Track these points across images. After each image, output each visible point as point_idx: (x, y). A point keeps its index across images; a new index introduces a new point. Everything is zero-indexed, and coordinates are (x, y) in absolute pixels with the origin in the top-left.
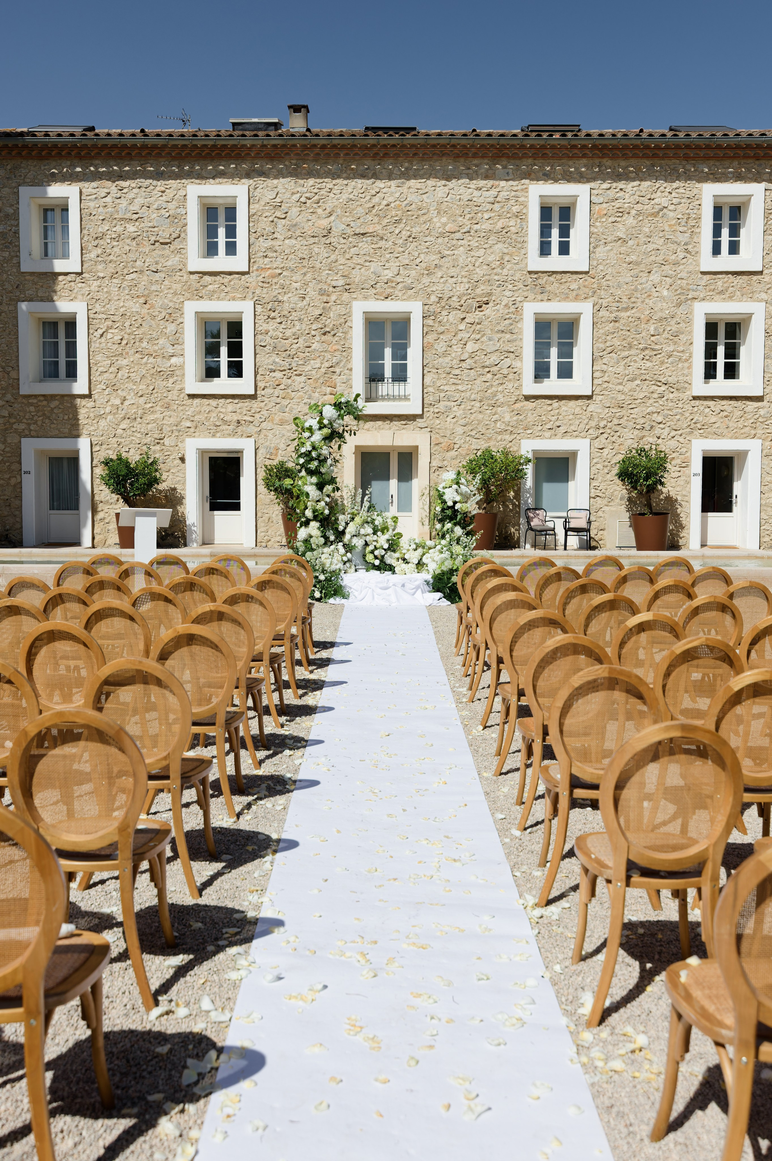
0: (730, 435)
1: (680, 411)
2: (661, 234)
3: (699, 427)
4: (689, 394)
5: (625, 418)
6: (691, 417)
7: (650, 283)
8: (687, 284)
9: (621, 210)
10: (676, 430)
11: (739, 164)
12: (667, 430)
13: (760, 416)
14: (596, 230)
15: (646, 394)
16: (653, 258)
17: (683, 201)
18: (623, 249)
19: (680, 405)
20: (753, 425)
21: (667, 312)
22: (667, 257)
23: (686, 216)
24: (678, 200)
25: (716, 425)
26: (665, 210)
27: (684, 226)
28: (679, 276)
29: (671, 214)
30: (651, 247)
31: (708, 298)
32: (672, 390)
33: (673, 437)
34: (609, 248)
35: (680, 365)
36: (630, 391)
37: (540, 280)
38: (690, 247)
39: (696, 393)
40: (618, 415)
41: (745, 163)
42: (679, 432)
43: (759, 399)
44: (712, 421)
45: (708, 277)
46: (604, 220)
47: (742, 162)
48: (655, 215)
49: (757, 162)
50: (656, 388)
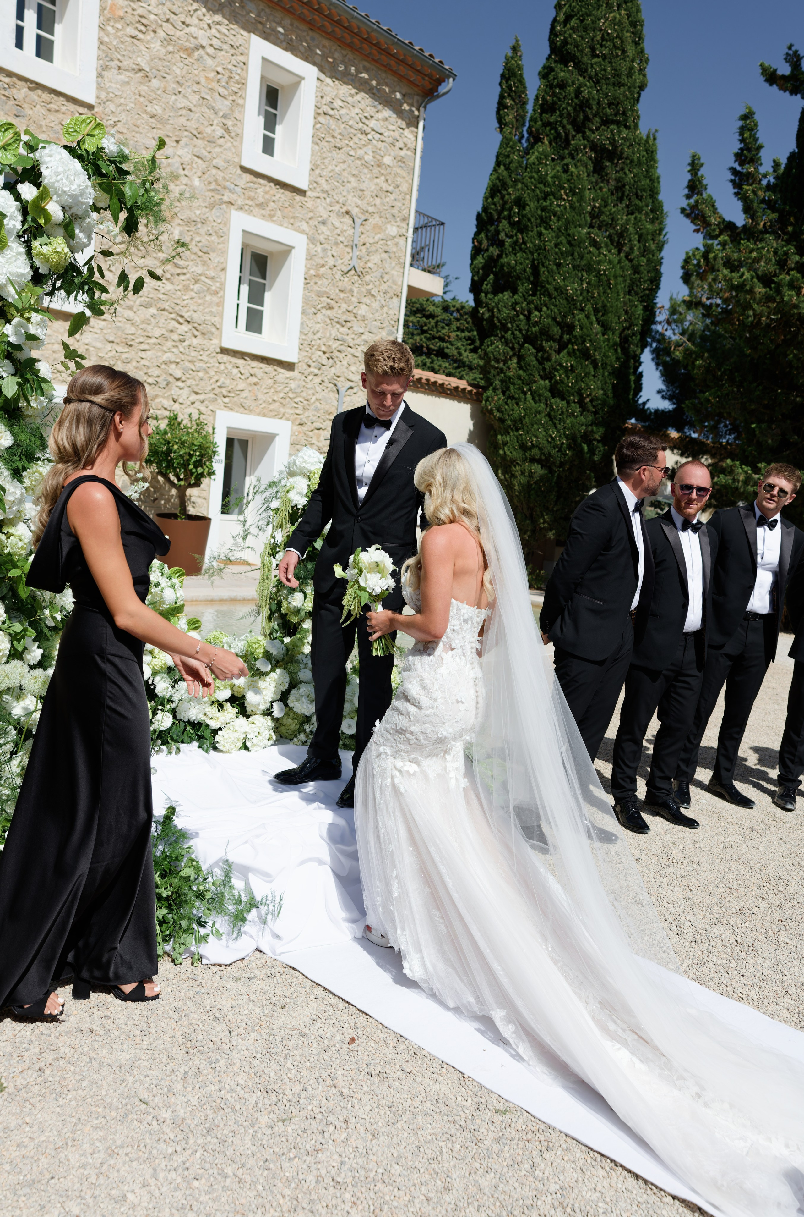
0: (258, 411)
1: (205, 366)
2: (196, 87)
3: (225, 393)
4: (214, 344)
5: (134, 363)
6: (216, 378)
7: (177, 159)
8: (224, 178)
9: (144, 21)
10: (197, 393)
11: (292, 25)
12: (186, 391)
13: (291, 390)
14: (106, 39)
15: (164, 331)
16: (182, 120)
17: (225, 47)
18: (144, 89)
19: (204, 358)
20: (282, 401)
21: (198, 212)
22: (201, 128)
23: (227, 74)
24: (220, 44)
25: (244, 395)
26: (201, 51)
27: (224, 87)
28: (215, 162)
29: (209, 62)
30: (182, 102)
31: (247, 207)
32: (196, 333)
33: (193, 403)
34: (122, 77)
35: (208, 298)
36: (143, 322)
37: (14, 91)
38: (229, 123)
39: (226, 345)
40: (124, 356)
41: (297, 27)
42: (201, 397)
43: (289, 366)
44: (240, 387)
45: (248, 177)
46: (119, 26)
47: (296, 23)
48: (190, 51)
49: (310, 33)
50: (177, 325)
